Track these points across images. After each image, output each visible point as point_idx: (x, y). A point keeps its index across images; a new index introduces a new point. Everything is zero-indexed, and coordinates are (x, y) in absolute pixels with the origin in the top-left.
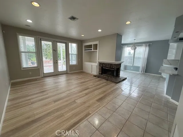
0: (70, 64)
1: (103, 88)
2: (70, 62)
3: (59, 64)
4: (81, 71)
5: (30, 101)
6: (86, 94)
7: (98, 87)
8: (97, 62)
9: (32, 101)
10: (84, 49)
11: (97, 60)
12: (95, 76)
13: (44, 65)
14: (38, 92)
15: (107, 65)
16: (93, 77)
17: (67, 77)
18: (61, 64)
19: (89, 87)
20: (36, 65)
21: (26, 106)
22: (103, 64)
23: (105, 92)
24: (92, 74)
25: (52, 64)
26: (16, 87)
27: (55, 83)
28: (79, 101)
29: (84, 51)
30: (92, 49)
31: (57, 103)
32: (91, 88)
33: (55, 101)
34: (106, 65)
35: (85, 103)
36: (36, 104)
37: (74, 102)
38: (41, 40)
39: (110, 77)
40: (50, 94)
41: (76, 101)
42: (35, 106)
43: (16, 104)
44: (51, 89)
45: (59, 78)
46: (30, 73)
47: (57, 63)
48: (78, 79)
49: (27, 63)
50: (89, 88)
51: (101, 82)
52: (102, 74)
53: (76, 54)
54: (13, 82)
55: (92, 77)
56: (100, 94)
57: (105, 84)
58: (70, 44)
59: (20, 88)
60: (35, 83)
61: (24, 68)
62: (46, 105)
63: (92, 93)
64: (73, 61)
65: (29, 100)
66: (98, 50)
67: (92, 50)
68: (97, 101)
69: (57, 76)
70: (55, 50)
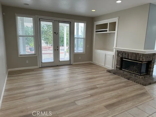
0: (75, 52)
1: (118, 90)
2: (75, 49)
3: (61, 51)
4: (91, 62)
5: (24, 94)
6: (92, 95)
7: (112, 87)
8: (114, 50)
9: (26, 94)
10: (95, 30)
11: (115, 47)
12: (109, 71)
13: (43, 52)
14: (34, 85)
15: (130, 55)
16: (106, 72)
17: (69, 70)
18: (63, 51)
19: (97, 86)
20: (33, 52)
21: (20, 99)
22: (123, 53)
23: (121, 96)
24: (105, 67)
25: (52, 52)
26: (12, 77)
27: (55, 75)
28: (80, 103)
29: (95, 33)
30: (108, 29)
31: (52, 101)
32: (101, 88)
33: (51, 99)
34: (128, 55)
35: (87, 106)
36: (30, 98)
37: (74, 103)
38: (40, 20)
39: (134, 75)
40: (46, 90)
41: (76, 102)
42: (29, 100)
43: (11, 95)
44: (48, 84)
45: (60, 70)
46: (27, 62)
47: (58, 50)
48: (83, 74)
49: (24, 49)
50: (97, 88)
51: (118, 81)
52: (121, 69)
53: (83, 37)
54: (10, 71)
55: (104, 72)
56: (112, 98)
57: (123, 84)
58: (75, 24)
59: (16, 78)
60: (31, 74)
61: (21, 55)
62: (40, 101)
63: (100, 95)
64: (80, 48)
65: (24, 92)
66: (116, 32)
67: (108, 32)
68: (105, 107)
69: (57, 67)
70: (56, 32)
